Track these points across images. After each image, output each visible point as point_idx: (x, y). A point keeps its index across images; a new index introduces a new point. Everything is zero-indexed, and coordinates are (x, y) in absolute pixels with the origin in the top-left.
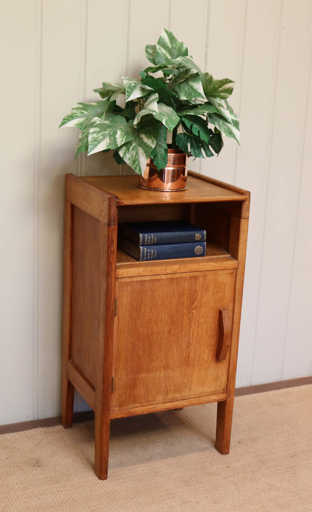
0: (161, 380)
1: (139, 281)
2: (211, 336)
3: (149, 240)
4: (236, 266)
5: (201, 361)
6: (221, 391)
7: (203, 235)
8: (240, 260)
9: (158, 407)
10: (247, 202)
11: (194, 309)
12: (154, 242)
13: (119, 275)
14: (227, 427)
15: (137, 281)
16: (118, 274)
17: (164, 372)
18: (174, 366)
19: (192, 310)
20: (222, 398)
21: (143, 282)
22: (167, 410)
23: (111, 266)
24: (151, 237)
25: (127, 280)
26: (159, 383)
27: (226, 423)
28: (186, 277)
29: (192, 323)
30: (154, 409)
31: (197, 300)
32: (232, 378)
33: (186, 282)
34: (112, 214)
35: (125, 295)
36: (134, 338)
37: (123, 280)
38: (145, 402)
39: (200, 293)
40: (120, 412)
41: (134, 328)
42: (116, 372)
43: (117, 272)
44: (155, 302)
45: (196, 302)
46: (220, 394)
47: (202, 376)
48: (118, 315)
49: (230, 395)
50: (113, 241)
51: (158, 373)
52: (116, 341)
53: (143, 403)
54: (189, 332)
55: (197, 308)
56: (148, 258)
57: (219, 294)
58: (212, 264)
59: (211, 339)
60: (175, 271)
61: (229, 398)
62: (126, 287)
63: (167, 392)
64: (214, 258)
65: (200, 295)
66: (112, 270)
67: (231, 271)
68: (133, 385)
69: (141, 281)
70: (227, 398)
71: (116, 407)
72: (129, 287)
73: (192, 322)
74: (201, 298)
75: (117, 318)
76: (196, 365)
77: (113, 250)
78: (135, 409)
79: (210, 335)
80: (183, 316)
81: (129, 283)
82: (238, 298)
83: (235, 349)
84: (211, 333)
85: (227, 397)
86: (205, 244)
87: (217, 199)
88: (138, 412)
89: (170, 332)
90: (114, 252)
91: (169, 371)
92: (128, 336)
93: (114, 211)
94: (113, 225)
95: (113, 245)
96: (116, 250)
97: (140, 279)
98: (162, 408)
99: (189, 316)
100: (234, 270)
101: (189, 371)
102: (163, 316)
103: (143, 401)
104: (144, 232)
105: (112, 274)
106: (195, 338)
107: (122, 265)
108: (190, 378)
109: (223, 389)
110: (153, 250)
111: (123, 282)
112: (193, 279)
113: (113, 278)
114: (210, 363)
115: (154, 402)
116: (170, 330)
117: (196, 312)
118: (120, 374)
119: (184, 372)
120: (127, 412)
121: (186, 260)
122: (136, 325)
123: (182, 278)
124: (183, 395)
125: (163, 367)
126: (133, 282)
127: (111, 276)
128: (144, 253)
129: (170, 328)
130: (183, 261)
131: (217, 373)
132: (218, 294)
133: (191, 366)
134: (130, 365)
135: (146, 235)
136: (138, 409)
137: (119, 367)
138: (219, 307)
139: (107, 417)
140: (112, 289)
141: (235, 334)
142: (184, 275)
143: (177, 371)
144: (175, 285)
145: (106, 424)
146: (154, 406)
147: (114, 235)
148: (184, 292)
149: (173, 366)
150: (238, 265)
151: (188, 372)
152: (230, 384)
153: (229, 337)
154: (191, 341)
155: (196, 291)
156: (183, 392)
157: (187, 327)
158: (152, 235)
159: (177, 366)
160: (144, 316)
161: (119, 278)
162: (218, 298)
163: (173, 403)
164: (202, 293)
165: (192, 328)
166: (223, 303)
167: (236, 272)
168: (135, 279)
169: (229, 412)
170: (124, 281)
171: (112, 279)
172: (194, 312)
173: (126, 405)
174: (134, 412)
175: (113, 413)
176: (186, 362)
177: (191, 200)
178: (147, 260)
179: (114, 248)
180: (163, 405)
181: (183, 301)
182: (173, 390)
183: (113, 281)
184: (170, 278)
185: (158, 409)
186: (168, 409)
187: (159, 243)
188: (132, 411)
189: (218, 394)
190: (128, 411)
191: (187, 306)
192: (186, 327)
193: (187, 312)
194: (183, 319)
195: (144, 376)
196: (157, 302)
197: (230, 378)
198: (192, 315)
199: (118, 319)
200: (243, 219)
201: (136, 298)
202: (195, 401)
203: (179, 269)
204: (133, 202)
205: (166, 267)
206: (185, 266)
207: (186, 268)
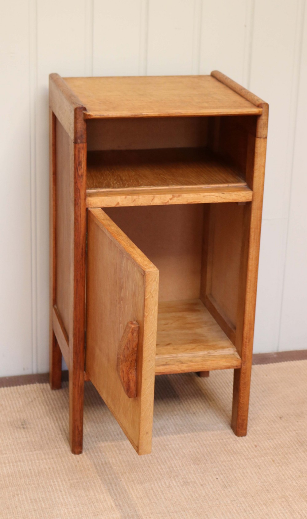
4: (250, 199)
8: (255, 191)
10: (263, 118)
13: (90, 205)
14: (243, 402)
16: (89, 203)
20: (235, 365)
22: (159, 374)
23: (79, 193)
27: (242, 397)
32: (247, 341)
34: (79, 129)
43: (88, 200)
49: (245, 362)
50: (81, 162)
58: (216, 194)
60: (166, 201)
61: (244, 365)
64: (223, 187)
66: (80, 198)
70: (241, 366)
77: (81, 173)
82: (254, 239)
83: (251, 304)
85: (241, 363)
87: (219, 113)
90: (82, 176)
93: (82, 125)
94: (81, 143)
95: (81, 168)
96: (85, 173)
105: (80, 203)
107: (99, 192)
113: (82, 208)
121: (185, 189)
127: (79, 205)
130: (181, 189)
139: (79, 377)
140: (81, 221)
141: (250, 285)
145: (78, 386)
147: (82, 155)
150: (253, 196)
152: (246, 347)
161: (91, 208)
163: (167, 367)
169: (245, 383)
171: (80, 209)
177: (182, 113)
179: (82, 170)
183: (82, 212)
186: (161, 374)
197: (245, 340)
200: (259, 139)
203: (171, 199)
204: (103, 115)
205: (154, 197)
206: (179, 196)
207: (180, 198)
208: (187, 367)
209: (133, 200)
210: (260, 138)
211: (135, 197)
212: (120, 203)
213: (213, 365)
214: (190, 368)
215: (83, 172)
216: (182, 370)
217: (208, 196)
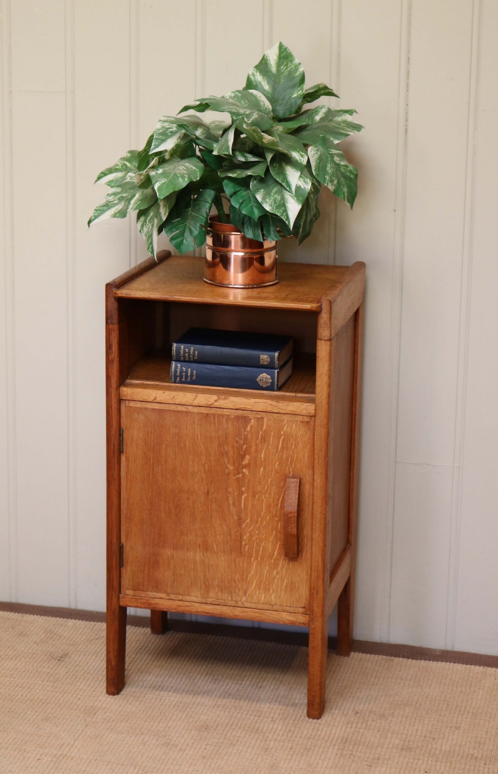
0: (197, 566)
1: (155, 409)
2: (276, 516)
3: (187, 354)
4: (313, 412)
5: (262, 551)
6: (301, 610)
7: (272, 358)
8: (317, 404)
9: (193, 607)
10: (323, 315)
11: (245, 466)
12: (194, 357)
13: (124, 396)
15: (152, 409)
16: (123, 394)
17: (201, 555)
18: (217, 549)
19: (243, 468)
20: (302, 622)
21: (161, 411)
23: (110, 380)
24: (190, 350)
25: (139, 405)
26: (194, 568)
28: (228, 415)
29: (243, 489)
30: (188, 609)
31: (249, 455)
33: (230, 424)
35: (136, 427)
36: (152, 492)
37: (132, 404)
38: (173, 594)
39: (253, 444)
40: (134, 598)
41: (151, 477)
42: (127, 537)
43: (122, 391)
44: (182, 445)
45: (247, 457)
46: (298, 613)
47: (265, 576)
48: (126, 453)
49: (313, 619)
50: (112, 345)
51: (192, 553)
52: (125, 490)
53: (170, 594)
54: (240, 501)
55: (249, 467)
56: (183, 380)
57: (287, 450)
58: (271, 402)
59: (277, 521)
60: (211, 403)
61: (312, 624)
62: (137, 416)
63: (208, 587)
65: (255, 448)
66: (111, 386)
67: (306, 419)
68: (153, 562)
69: (158, 409)
71: (128, 589)
72: (141, 415)
73: (242, 487)
74: (256, 451)
75: (124, 456)
76: (254, 556)
77: (112, 358)
78: (156, 599)
79: (274, 513)
80: (228, 474)
81: (140, 409)
84: (277, 511)
85: (309, 621)
86: (275, 372)
88: (161, 607)
89: (208, 494)
90: (113, 361)
91: (209, 556)
92: (143, 487)
94: (111, 324)
95: (111, 352)
97: (157, 406)
98: (200, 610)
99: (238, 476)
100: (311, 419)
101: (243, 563)
102: (196, 468)
103: (169, 591)
104: (179, 341)
106: (249, 514)
108: (245, 574)
109: (304, 608)
110: (191, 370)
111: (131, 407)
112: (240, 420)
113: (113, 398)
114: (278, 559)
115: (188, 598)
116: (208, 492)
117: (249, 473)
118: (133, 541)
119: (234, 563)
120: (145, 601)
122: (155, 473)
123: (223, 416)
124: (234, 599)
125: (199, 546)
126: (146, 408)
128: (176, 371)
129: (208, 489)
131: (291, 578)
132: (284, 451)
133: (245, 555)
134: (148, 532)
135: (182, 347)
136: (162, 602)
137: (132, 530)
138: (287, 472)
139: (112, 599)
140: (112, 413)
142: (226, 412)
143: (223, 558)
144: (212, 425)
145: (111, 609)
146: (187, 603)
147: (113, 338)
148: (226, 438)
149: (215, 549)
150: (315, 410)
151: (241, 563)
152: (313, 601)
153: (292, 520)
154: (243, 515)
155: (246, 440)
156: (234, 594)
157: (236, 493)
158: (192, 348)
159: (222, 550)
160: (166, 462)
161: (126, 400)
162: (284, 456)
163: (218, 607)
164: (256, 445)
165: (243, 496)
166: (295, 467)
167: (314, 422)
168: (149, 406)
170: (133, 406)
171: (111, 399)
172: (244, 470)
173: (143, 591)
174: (156, 604)
175: (123, 597)
176: (237, 547)
178: (181, 382)
179: (113, 355)
180: (202, 606)
181: (226, 452)
182: (218, 586)
183: (113, 403)
184: (203, 413)
185: (194, 610)
186: (210, 615)
187: (202, 360)
188: (152, 602)
189: (295, 613)
190: (147, 600)
191: (234, 460)
192: (234, 493)
193: (234, 469)
194: (229, 480)
195: (169, 553)
196: (185, 445)
197: (312, 591)
198: (243, 477)
199: (127, 460)
200: (319, 341)
201: (153, 434)
202: (253, 614)
203: (216, 401)
204: (129, 294)
205: (196, 396)
206: (225, 399)
207: (227, 401)
208: (241, 612)
209: (172, 397)
210: (321, 340)
211: (175, 393)
212: (157, 398)
213: (273, 616)
214: (245, 614)
215: (114, 358)
216: (236, 616)
217: (260, 402)
